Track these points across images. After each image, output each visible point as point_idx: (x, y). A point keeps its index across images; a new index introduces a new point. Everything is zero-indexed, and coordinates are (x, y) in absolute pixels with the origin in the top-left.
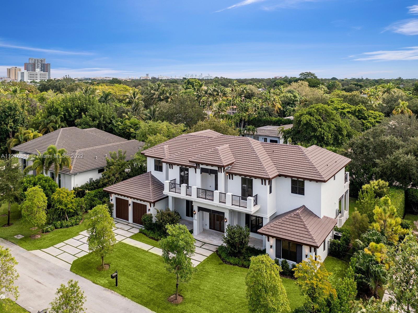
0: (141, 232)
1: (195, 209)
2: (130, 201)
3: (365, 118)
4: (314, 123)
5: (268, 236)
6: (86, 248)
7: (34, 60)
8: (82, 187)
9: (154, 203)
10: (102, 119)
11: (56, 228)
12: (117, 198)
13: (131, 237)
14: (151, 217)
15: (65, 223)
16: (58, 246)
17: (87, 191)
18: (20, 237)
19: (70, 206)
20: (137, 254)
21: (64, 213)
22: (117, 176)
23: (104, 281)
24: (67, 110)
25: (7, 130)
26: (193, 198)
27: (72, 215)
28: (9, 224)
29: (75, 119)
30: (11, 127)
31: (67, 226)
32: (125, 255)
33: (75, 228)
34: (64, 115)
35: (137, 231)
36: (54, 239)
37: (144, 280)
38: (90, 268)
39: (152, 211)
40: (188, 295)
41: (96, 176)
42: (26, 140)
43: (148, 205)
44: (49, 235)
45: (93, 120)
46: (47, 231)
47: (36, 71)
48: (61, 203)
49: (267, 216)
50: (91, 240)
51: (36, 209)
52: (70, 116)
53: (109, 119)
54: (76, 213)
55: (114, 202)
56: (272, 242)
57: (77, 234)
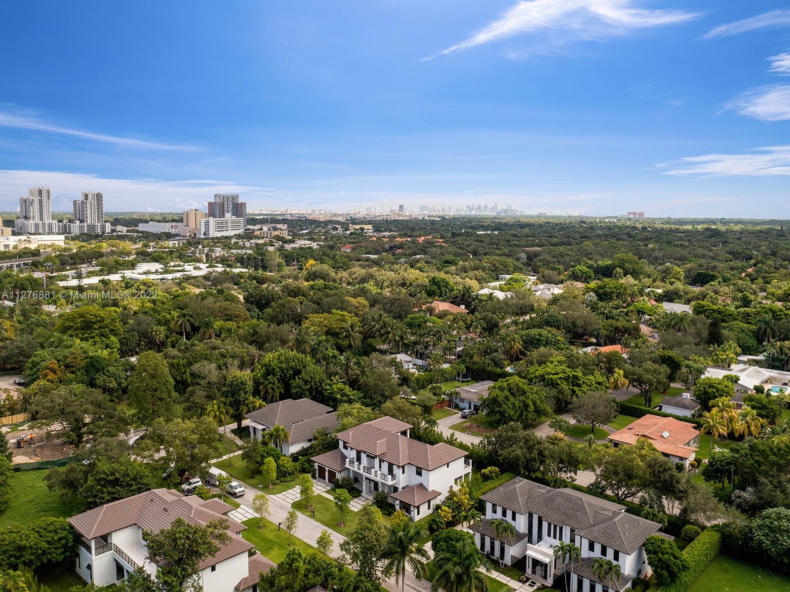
0: (332, 489)
1: (364, 478)
2: (327, 469)
3: (579, 386)
4: (500, 399)
5: (397, 499)
6: (299, 495)
7: (222, 198)
8: (297, 453)
9: (340, 472)
10: (313, 383)
11: (282, 482)
12: (319, 466)
13: (325, 492)
14: (338, 480)
15: (287, 479)
16: (283, 493)
17: (300, 457)
18: (261, 486)
19: (289, 469)
20: (327, 502)
21: (286, 473)
22: (320, 448)
23: (308, 514)
24: (283, 371)
25: (240, 400)
26: (361, 471)
27: (290, 474)
28: (253, 477)
29: (291, 379)
30: (243, 398)
31: (288, 482)
32: (320, 502)
33: (293, 483)
34: (281, 376)
35: (329, 488)
36: (281, 489)
37: (328, 515)
38: (301, 507)
39: (339, 476)
40: (347, 524)
41: (306, 445)
42: (254, 409)
43: (337, 472)
44: (278, 487)
45: (306, 384)
46: (276, 484)
47: (226, 216)
48: (284, 466)
49: (400, 487)
50: (302, 492)
51: (270, 471)
52: (285, 375)
53: (320, 382)
54: (293, 473)
55: (317, 468)
56: (398, 502)
57: (294, 487)
